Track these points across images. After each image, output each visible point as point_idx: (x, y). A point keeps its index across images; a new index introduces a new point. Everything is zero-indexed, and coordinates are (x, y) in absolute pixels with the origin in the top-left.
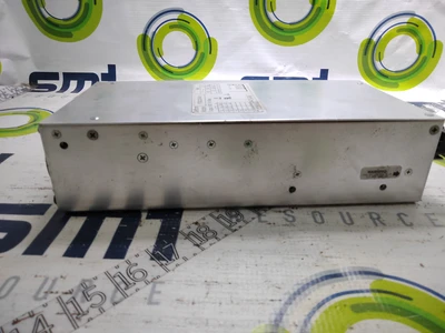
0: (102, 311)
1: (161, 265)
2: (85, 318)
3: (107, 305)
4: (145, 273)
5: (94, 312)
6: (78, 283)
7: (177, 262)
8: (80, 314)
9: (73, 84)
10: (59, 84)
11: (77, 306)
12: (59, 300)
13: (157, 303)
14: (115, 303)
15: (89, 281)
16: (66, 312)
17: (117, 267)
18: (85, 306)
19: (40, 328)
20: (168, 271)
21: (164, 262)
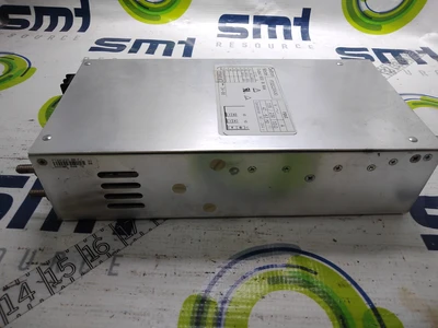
0: (72, 280)
1: (122, 239)
2: (59, 286)
3: (76, 275)
4: (108, 247)
5: (66, 281)
6: (53, 255)
7: (134, 237)
8: (56, 282)
9: (47, 20)
10: (32, 19)
11: (53, 276)
12: (39, 269)
13: (116, 274)
14: (83, 274)
15: (62, 253)
16: (44, 280)
17: (85, 241)
18: (59, 276)
19: (25, 294)
20: (126, 245)
21: (124, 237)
